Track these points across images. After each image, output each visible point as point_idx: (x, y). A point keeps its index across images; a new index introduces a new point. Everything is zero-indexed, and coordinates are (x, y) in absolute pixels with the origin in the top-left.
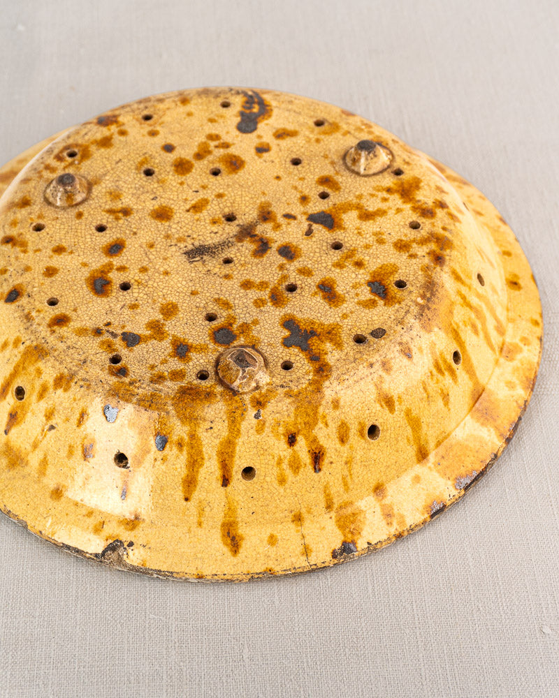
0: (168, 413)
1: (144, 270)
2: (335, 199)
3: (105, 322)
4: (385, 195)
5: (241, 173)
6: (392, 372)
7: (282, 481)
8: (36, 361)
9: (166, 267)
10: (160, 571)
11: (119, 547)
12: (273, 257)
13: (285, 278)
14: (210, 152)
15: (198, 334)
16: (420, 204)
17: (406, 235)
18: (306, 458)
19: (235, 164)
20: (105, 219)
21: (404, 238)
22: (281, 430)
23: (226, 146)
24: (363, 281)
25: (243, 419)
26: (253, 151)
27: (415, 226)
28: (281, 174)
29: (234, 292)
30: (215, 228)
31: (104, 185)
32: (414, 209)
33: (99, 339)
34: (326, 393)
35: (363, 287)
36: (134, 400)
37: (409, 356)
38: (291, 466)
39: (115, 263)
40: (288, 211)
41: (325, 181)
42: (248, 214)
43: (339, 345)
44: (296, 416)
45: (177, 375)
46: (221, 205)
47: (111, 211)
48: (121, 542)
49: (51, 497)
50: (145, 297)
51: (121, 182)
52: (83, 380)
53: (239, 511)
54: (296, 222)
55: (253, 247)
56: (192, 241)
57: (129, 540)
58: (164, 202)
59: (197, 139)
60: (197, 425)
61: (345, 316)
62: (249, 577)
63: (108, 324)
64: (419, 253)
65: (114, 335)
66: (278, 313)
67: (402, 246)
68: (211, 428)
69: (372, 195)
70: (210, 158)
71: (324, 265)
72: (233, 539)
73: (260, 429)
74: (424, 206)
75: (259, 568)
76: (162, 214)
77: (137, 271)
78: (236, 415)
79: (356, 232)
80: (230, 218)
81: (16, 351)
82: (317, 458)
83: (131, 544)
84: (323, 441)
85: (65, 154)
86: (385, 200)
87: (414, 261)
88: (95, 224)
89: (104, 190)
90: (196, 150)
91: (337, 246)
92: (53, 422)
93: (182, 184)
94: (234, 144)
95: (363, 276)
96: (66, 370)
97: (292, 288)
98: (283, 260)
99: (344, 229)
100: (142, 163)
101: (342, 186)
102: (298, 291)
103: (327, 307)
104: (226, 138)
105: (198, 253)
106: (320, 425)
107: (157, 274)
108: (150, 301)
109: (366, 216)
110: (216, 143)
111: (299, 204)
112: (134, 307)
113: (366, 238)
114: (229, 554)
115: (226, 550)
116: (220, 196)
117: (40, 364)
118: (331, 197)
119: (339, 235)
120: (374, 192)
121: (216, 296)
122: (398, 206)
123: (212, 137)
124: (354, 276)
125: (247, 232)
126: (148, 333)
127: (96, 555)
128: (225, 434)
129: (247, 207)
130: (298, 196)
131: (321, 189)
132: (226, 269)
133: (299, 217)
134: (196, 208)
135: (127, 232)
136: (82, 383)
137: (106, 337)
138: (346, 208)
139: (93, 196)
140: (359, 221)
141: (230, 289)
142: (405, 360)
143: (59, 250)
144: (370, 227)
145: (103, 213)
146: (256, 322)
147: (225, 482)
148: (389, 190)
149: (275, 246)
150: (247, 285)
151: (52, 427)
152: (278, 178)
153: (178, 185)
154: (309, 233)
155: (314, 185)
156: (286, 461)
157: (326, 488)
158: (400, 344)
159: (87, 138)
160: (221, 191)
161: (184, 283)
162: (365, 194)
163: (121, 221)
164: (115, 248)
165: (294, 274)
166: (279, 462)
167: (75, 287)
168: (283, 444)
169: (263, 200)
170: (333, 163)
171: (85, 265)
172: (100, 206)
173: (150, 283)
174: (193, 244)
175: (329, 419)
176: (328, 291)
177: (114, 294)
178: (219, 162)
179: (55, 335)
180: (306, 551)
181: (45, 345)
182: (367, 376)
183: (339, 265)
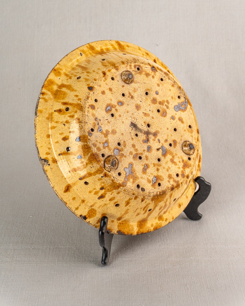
0: (88, 154)
1: (120, 116)
2: (171, 148)
3: (100, 119)
4: (181, 161)
5: (163, 118)
6: (135, 200)
7: (90, 192)
8: (78, 109)
9: (125, 121)
10: (48, 177)
11: (47, 162)
12: (145, 146)
13: (142, 154)
14: (163, 105)
15: (113, 144)
16: (184, 171)
17: (173, 175)
18: (100, 194)
19: (164, 114)
20: (127, 94)
21: (172, 175)
22: (103, 185)
23: (168, 107)
24: (154, 175)
25: (99, 174)
26: (171, 116)
27: (177, 175)
28: (169, 129)
29: (130, 144)
30: (143, 124)
31: (135, 85)
32: (182, 171)
33: (94, 121)
34: (119, 189)
35: (152, 176)
36: (85, 143)
37: (142, 201)
38: (95, 192)
39: (117, 107)
40: (160, 139)
41: (175, 142)
42: (152, 130)
43: (133, 182)
44: (109, 186)
45: (99, 149)
46: (150, 120)
47: (130, 93)
48: (48, 162)
49: (47, 135)
50: (113, 123)
51: (139, 89)
52: (82, 126)
53: (75, 186)
54: (159, 144)
55: (145, 138)
56: (136, 121)
57: (50, 163)
58: (142, 105)
59: (164, 98)
60: (90, 163)
61: (142, 178)
62: (61, 199)
63: (100, 120)
64: (171, 182)
65: (98, 124)
66: (131, 160)
67: (170, 177)
68: (91, 168)
69: (179, 158)
70: (162, 106)
71: (152, 161)
72: (68, 189)
73: (99, 180)
74: (185, 173)
75: (65, 200)
76: (138, 107)
77: (119, 114)
78: (99, 172)
79: (166, 162)
80: (149, 125)
81: (77, 101)
82: (102, 197)
83: (49, 165)
84: (107, 196)
85: (137, 67)
86: (180, 162)
87: (168, 183)
88: (123, 93)
89: (134, 86)
90: (161, 101)
91: (159, 160)
92: (66, 124)
93: (149, 105)
94: (169, 109)
95: (156, 173)
96: (81, 119)
97: (140, 158)
98: (146, 149)
99: (165, 158)
100: (148, 90)
101: (177, 147)
102: (141, 160)
103: (141, 171)
104: (170, 106)
105: (134, 125)
106: (110, 193)
107: (121, 120)
108: (113, 125)
109: (172, 161)
110: (167, 104)
111: (164, 140)
112: (109, 122)
113: (166, 166)
114: (63, 191)
115: (64, 189)
116: (153, 118)
117: (78, 111)
118: (171, 147)
119: (162, 158)
120: (180, 157)
121: (125, 141)
122: (180, 166)
123: (168, 102)
124: (154, 171)
125: (147, 133)
126: (105, 132)
127: (41, 158)
128: (92, 172)
129: (154, 127)
130: (166, 138)
131: (172, 143)
132: (134, 137)
133: (161, 143)
134: (145, 114)
135: (127, 102)
136: (81, 126)
137: (96, 123)
138: (171, 154)
139: (131, 85)
140: (169, 160)
141: (129, 143)
142: (141, 201)
143: (110, 90)
144: (170, 164)
145: (128, 92)
146: (125, 157)
147: (81, 179)
148: (183, 161)
149: (149, 144)
150: (134, 146)
151: (64, 125)
152: (168, 129)
153: (148, 104)
154: (158, 150)
155: (172, 140)
156: (96, 190)
157: (96, 203)
158: (144, 197)
159: (146, 68)
160: (154, 117)
161: (123, 129)
162: (178, 155)
163: (129, 98)
164: (121, 103)
165: (144, 155)
166: (95, 189)
167: (104, 103)
168: (99, 187)
169: (159, 130)
170: (181, 140)
171: (111, 100)
172: (129, 89)
173: (118, 121)
174: (135, 122)
175: (113, 194)
176: (146, 168)
177: (108, 114)
178: (162, 110)
179: (88, 109)
180: (77, 209)
181: (84, 109)
182: (130, 195)
183: (154, 165)
